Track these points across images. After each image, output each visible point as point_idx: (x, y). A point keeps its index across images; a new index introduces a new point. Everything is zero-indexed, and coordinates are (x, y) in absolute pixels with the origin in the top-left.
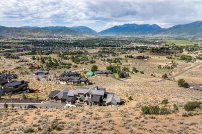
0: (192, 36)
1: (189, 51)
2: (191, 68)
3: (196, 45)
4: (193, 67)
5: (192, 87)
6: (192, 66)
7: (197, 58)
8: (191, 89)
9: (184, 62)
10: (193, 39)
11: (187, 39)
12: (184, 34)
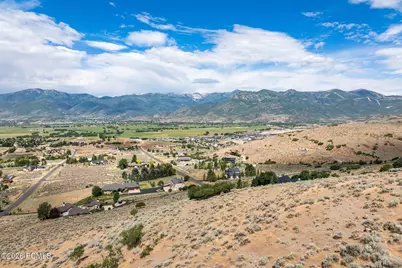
0: (25, 117)
1: (26, 146)
2: (43, 180)
3: (35, 135)
4: (46, 177)
5: (66, 214)
6: (44, 174)
7: (48, 159)
8: (66, 217)
9: (25, 170)
10: (27, 122)
11: (15, 124)
12: (7, 113)
